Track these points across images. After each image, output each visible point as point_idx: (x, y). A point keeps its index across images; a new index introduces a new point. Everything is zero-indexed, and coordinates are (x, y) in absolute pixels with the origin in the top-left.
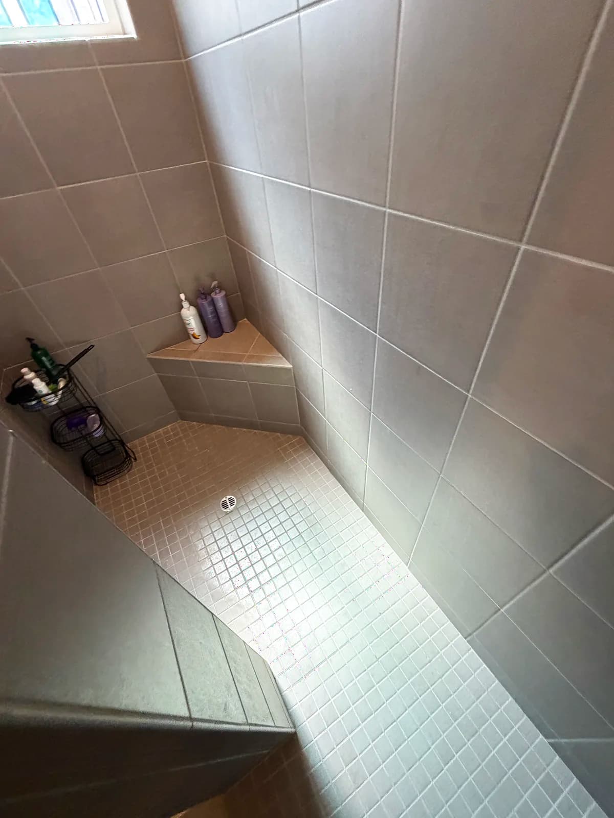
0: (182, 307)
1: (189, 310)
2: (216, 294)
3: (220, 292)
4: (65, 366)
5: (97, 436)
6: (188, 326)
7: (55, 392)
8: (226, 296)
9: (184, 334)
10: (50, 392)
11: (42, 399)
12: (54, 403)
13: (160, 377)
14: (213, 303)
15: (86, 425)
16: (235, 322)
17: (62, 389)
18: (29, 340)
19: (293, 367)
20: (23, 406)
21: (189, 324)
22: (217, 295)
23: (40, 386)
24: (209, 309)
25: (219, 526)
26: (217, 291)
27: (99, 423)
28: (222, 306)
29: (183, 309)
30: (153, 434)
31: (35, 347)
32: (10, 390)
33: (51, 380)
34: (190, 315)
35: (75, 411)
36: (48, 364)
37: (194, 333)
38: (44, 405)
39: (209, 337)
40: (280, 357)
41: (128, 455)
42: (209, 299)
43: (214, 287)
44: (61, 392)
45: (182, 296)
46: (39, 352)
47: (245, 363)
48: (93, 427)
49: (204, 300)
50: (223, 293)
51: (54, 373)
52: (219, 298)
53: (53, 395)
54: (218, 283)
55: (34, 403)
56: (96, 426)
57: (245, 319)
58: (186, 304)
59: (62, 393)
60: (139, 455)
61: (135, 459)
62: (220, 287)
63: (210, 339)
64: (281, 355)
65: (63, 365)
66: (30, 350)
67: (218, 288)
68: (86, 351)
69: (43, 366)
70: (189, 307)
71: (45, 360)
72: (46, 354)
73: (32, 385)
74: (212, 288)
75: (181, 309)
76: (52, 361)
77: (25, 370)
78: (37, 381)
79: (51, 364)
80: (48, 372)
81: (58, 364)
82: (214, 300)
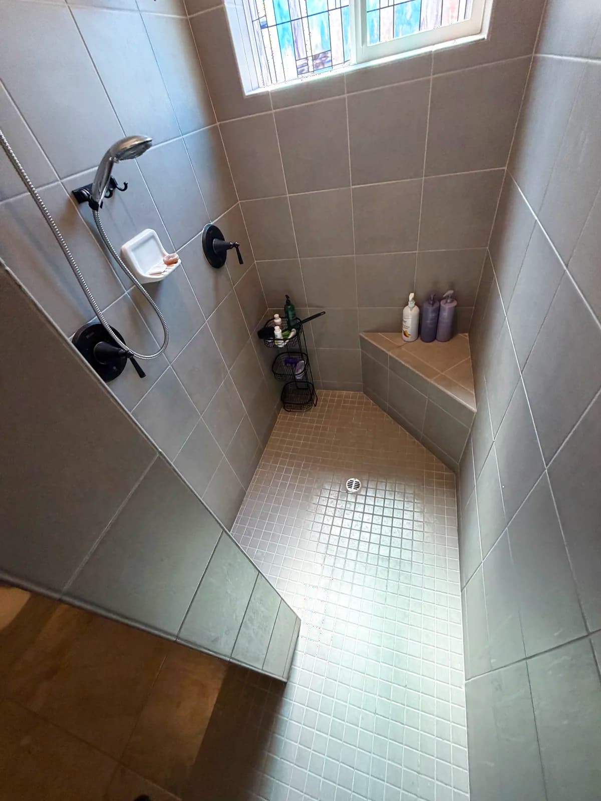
0: (407, 304)
1: (411, 309)
2: (446, 302)
3: (452, 302)
4: (301, 322)
5: (297, 378)
6: (404, 323)
7: (284, 340)
8: (456, 307)
9: (398, 327)
10: (282, 338)
11: (275, 341)
12: (281, 346)
14: (438, 311)
15: (296, 365)
16: (453, 332)
17: (289, 339)
18: (287, 297)
19: (477, 413)
20: (265, 341)
21: (405, 322)
22: (447, 304)
23: (278, 332)
24: (430, 315)
25: (335, 497)
26: (449, 301)
27: (303, 369)
28: (446, 316)
29: (407, 307)
30: (338, 392)
31: (288, 303)
32: (263, 327)
33: (286, 329)
34: (410, 315)
35: (294, 352)
36: (290, 316)
37: (406, 331)
38: (275, 345)
39: (419, 338)
40: (472, 394)
41: (311, 400)
42: (436, 305)
43: (447, 297)
44: (287, 341)
45: (412, 296)
46: (289, 307)
47: (432, 382)
48: (298, 370)
49: (431, 305)
50: (455, 304)
51: (292, 324)
52: (447, 309)
53: (283, 341)
54: (454, 294)
55: (270, 341)
56: (300, 371)
57: (467, 334)
58: (411, 304)
59: (289, 342)
60: (320, 403)
61: (315, 406)
62: (454, 298)
63: (419, 340)
64: (474, 394)
65: (300, 320)
66: (285, 303)
67: (451, 298)
68: (319, 315)
69: (287, 317)
70: (414, 307)
71: (290, 313)
72: (293, 309)
73: (274, 330)
74: (444, 296)
75: (405, 306)
76: (294, 315)
77: (277, 316)
78: (277, 328)
79: (293, 317)
80: (288, 323)
81: (297, 318)
82: (441, 307)
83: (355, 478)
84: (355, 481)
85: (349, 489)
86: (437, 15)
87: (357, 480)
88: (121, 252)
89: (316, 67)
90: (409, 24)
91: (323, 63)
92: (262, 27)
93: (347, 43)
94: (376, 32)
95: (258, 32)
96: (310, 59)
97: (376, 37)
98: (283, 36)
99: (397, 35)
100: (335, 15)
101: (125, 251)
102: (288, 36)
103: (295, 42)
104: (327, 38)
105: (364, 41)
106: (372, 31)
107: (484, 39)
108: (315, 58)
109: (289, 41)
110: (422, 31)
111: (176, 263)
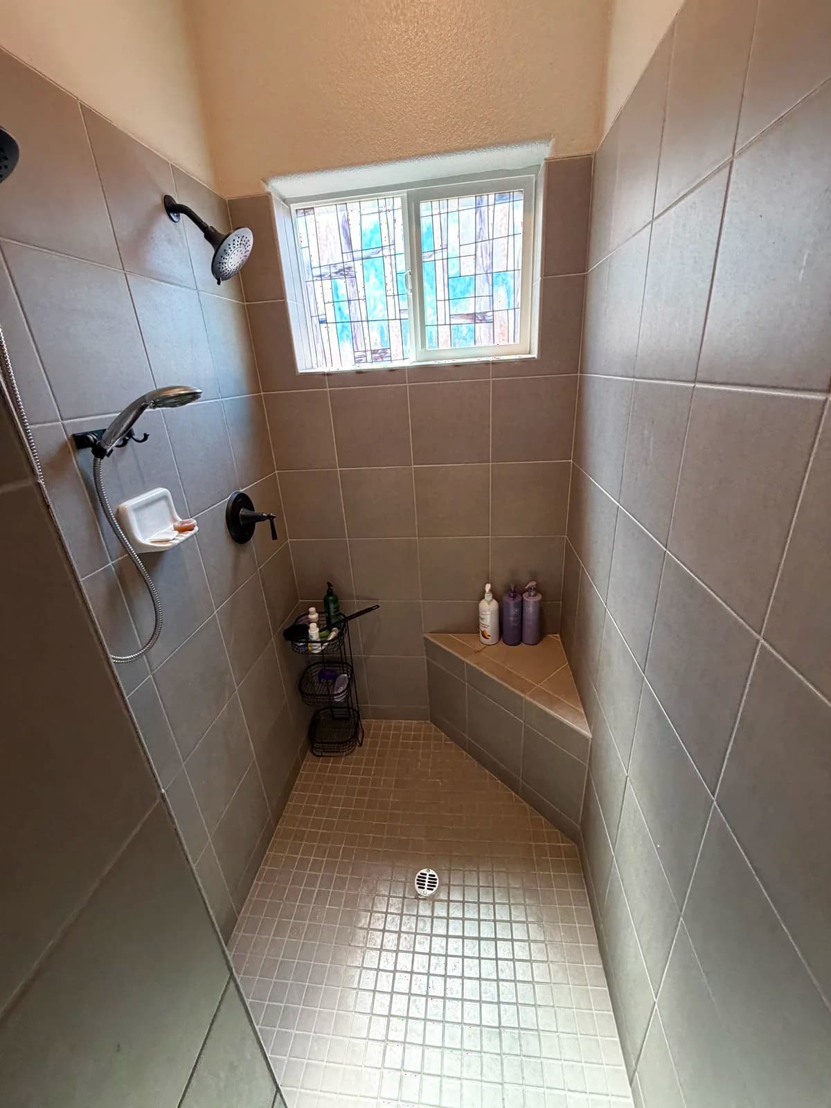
0: (483, 598)
1: (489, 603)
2: (530, 595)
3: (535, 596)
4: (346, 618)
5: (336, 700)
6: (481, 621)
7: (322, 643)
8: (540, 601)
9: (474, 626)
10: (319, 640)
11: (309, 644)
12: (317, 652)
13: (428, 663)
14: (521, 606)
15: (334, 681)
16: (541, 634)
17: (331, 641)
18: (329, 584)
19: (592, 739)
20: (293, 644)
21: (483, 619)
22: (531, 598)
23: (314, 631)
24: (513, 611)
25: (398, 910)
26: (532, 594)
27: (345, 687)
28: (531, 611)
29: (483, 601)
30: (393, 723)
31: (330, 593)
32: (290, 625)
33: (325, 627)
34: (488, 610)
35: (332, 662)
36: (332, 610)
37: (485, 630)
38: (308, 650)
39: (501, 642)
40: (581, 715)
41: (355, 736)
42: (518, 599)
43: (530, 588)
44: (326, 644)
45: (488, 587)
46: (331, 598)
47: (527, 698)
48: (338, 688)
49: (511, 599)
50: (539, 597)
51: (333, 621)
52: (531, 603)
53: (319, 644)
54: (536, 585)
55: (301, 644)
56: (342, 689)
57: (558, 635)
58: (488, 597)
59: (328, 645)
60: (367, 741)
61: (361, 745)
62: (537, 590)
63: (502, 644)
64: (583, 712)
65: (344, 616)
66: (325, 594)
67: (534, 589)
68: (371, 609)
69: (328, 611)
70: (492, 600)
71: (332, 606)
72: (335, 601)
73: (309, 628)
74: (527, 587)
75: (481, 600)
76: (337, 609)
77: (312, 609)
78: (313, 626)
79: (335, 612)
80: (328, 619)
81: (341, 614)
82: (524, 602)
83: (429, 868)
84: (428, 874)
85: (420, 891)
86: (490, 337)
87: (432, 872)
88: (118, 511)
89: (376, 360)
90: (465, 339)
91: (382, 357)
92: (321, 322)
93: (406, 345)
94: (435, 340)
95: (316, 326)
96: (369, 354)
97: (435, 344)
98: (342, 331)
99: (455, 346)
100: (395, 325)
101: (125, 510)
102: (347, 333)
103: (354, 338)
104: (386, 339)
105: (423, 345)
106: (431, 339)
107: (534, 358)
108: (373, 352)
109: (348, 336)
110: (477, 346)
111: (191, 530)
